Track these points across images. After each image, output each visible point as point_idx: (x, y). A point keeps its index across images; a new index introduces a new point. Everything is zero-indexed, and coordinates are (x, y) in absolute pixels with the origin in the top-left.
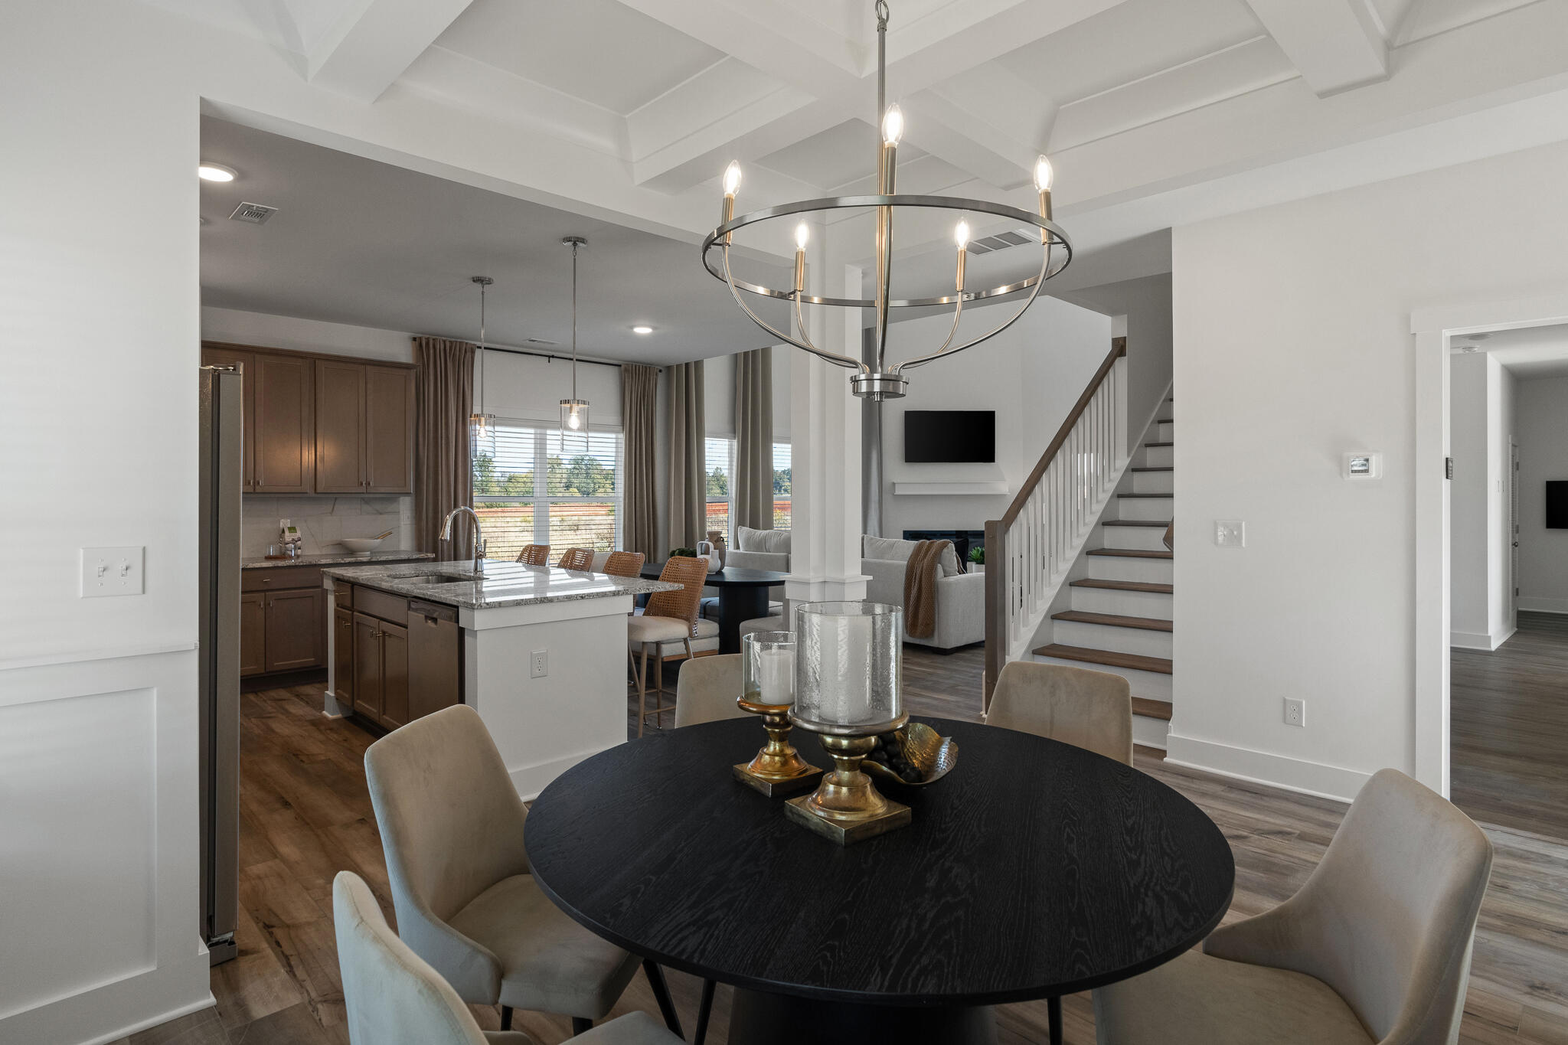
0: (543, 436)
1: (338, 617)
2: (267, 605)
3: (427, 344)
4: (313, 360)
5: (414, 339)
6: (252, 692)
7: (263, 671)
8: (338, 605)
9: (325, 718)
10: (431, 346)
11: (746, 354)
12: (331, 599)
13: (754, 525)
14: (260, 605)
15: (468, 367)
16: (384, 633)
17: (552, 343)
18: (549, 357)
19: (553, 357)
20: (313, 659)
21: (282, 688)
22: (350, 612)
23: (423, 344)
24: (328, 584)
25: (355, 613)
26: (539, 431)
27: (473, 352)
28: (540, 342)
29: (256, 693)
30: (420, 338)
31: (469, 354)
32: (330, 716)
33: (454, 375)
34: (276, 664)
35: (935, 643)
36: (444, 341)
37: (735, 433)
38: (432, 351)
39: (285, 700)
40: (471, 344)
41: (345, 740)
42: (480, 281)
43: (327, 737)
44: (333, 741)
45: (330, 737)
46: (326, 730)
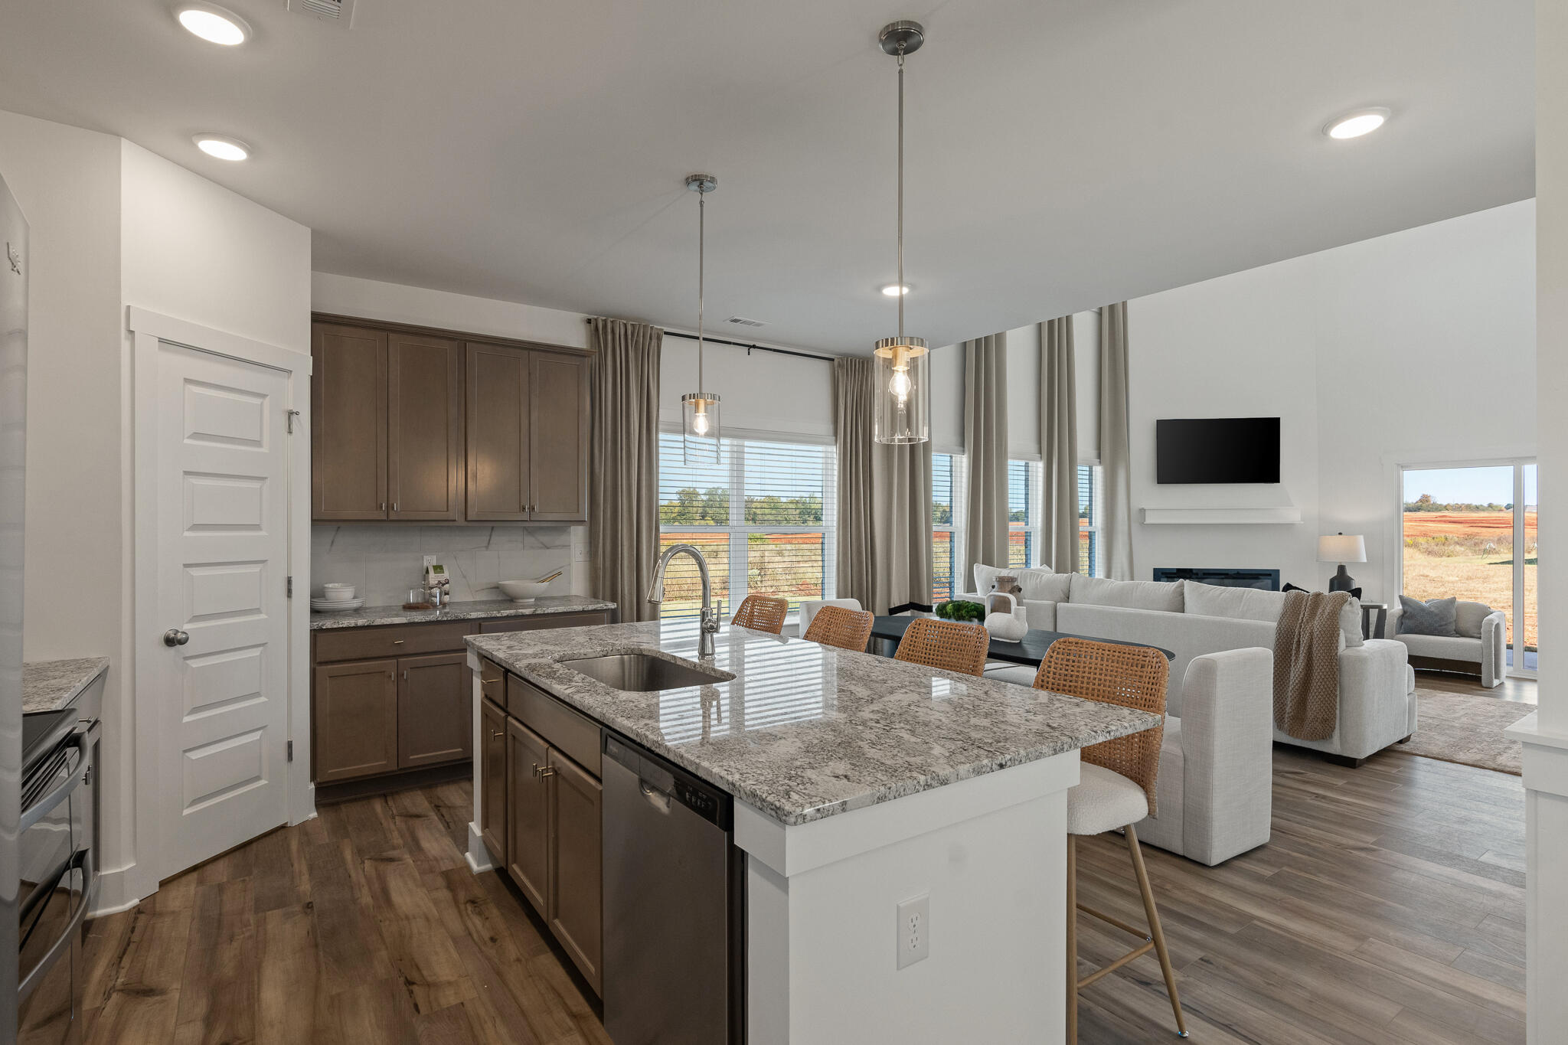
0: (740, 449)
1: (486, 715)
2: (399, 675)
3: (605, 326)
4: (462, 341)
5: (589, 321)
6: (380, 796)
7: (395, 768)
8: (486, 696)
9: (468, 867)
10: (609, 330)
11: (978, 341)
12: (477, 683)
13: (988, 561)
14: (391, 676)
15: (653, 354)
16: (556, 772)
17: (759, 325)
18: (751, 347)
19: (754, 347)
20: (460, 749)
21: (421, 788)
22: (502, 714)
23: (597, 327)
24: (472, 661)
25: (510, 719)
26: (735, 442)
27: (659, 339)
28: (744, 322)
29: (385, 796)
30: (596, 320)
31: (654, 342)
32: (476, 868)
33: (637, 366)
34: (411, 757)
35: (1334, 747)
36: (625, 325)
37: (963, 445)
38: (610, 337)
39: (418, 816)
40: (657, 329)
41: (493, 940)
42: (699, 181)
43: (467, 928)
44: (474, 940)
45: (470, 925)
46: (467, 902)
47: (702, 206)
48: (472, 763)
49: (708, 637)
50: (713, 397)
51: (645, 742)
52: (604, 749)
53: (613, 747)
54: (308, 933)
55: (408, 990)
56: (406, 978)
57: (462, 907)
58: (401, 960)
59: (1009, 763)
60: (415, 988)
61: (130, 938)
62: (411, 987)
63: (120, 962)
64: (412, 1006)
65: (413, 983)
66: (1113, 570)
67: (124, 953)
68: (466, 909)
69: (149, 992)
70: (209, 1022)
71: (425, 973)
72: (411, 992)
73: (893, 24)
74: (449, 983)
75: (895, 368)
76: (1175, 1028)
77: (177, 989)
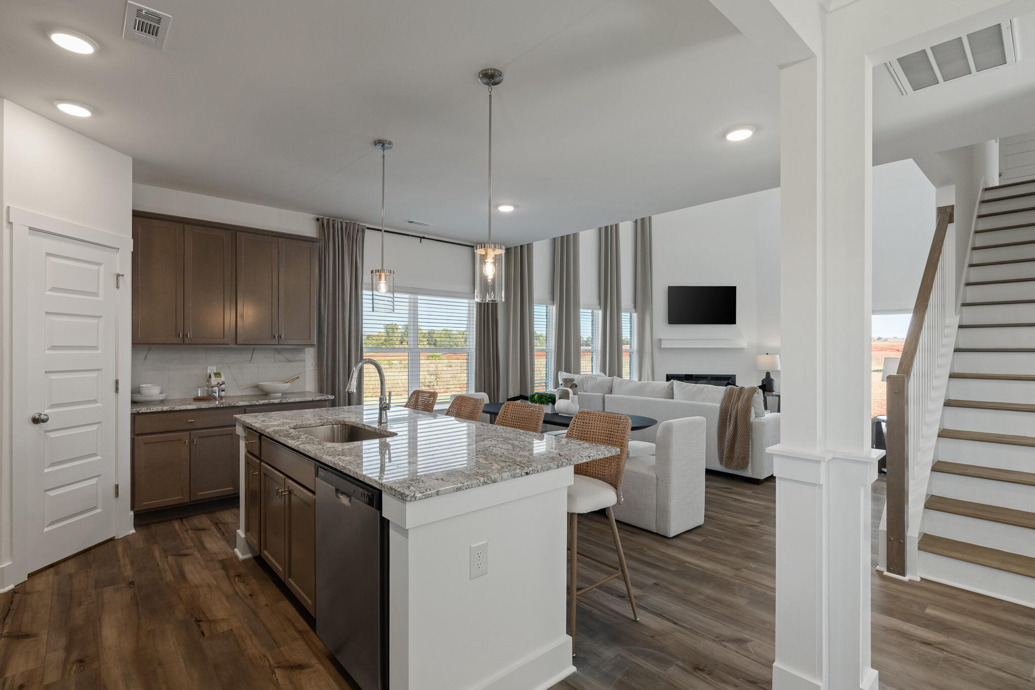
0: (415, 301)
1: (248, 463)
2: (191, 442)
3: (328, 223)
4: (234, 231)
5: (318, 220)
6: (177, 519)
7: (188, 501)
8: (248, 451)
9: (236, 557)
10: (331, 226)
11: (562, 238)
12: (242, 444)
13: (569, 370)
14: (185, 443)
15: (359, 242)
16: (290, 492)
17: (426, 225)
18: (421, 238)
19: (424, 238)
20: (232, 488)
21: (205, 513)
22: (258, 461)
23: (324, 224)
24: (239, 430)
25: (262, 463)
26: (412, 296)
27: (363, 232)
28: (417, 223)
29: (181, 519)
30: (322, 219)
31: (360, 234)
32: (241, 556)
33: (349, 248)
34: (199, 494)
35: (749, 473)
36: (341, 222)
37: (554, 300)
38: (331, 230)
39: (204, 530)
40: (362, 225)
41: (251, 595)
42: (382, 143)
43: (235, 590)
44: (239, 596)
45: (237, 589)
46: (235, 576)
47: (383, 158)
48: (239, 497)
49: (384, 412)
50: (390, 272)
51: (338, 468)
52: (317, 475)
53: (322, 473)
54: (132, 598)
55: (198, 625)
56: (196, 619)
57: (232, 579)
58: (192, 609)
59: (531, 472)
60: (202, 624)
61: (9, 608)
62: (199, 623)
63: (4, 621)
64: (200, 633)
65: (200, 621)
66: (643, 375)
67: (7, 616)
68: (235, 580)
69: (27, 636)
70: (68, 649)
71: (208, 615)
72: (199, 626)
73: (486, 70)
74: (223, 620)
75: (486, 261)
76: (632, 617)
77: (45, 633)
